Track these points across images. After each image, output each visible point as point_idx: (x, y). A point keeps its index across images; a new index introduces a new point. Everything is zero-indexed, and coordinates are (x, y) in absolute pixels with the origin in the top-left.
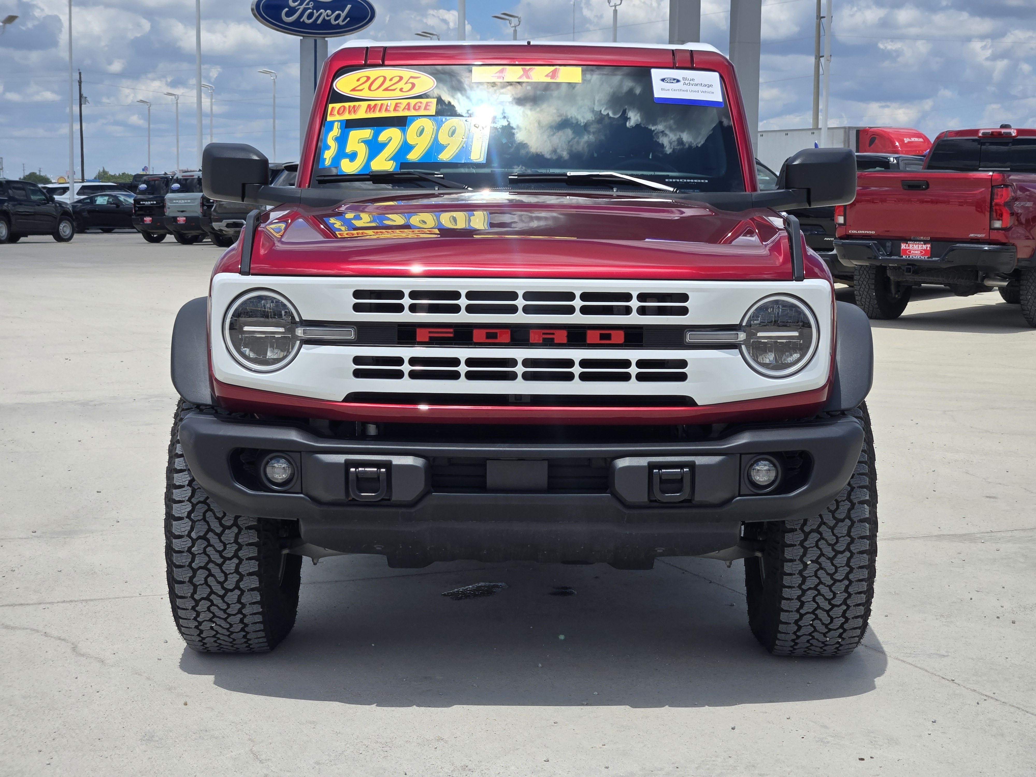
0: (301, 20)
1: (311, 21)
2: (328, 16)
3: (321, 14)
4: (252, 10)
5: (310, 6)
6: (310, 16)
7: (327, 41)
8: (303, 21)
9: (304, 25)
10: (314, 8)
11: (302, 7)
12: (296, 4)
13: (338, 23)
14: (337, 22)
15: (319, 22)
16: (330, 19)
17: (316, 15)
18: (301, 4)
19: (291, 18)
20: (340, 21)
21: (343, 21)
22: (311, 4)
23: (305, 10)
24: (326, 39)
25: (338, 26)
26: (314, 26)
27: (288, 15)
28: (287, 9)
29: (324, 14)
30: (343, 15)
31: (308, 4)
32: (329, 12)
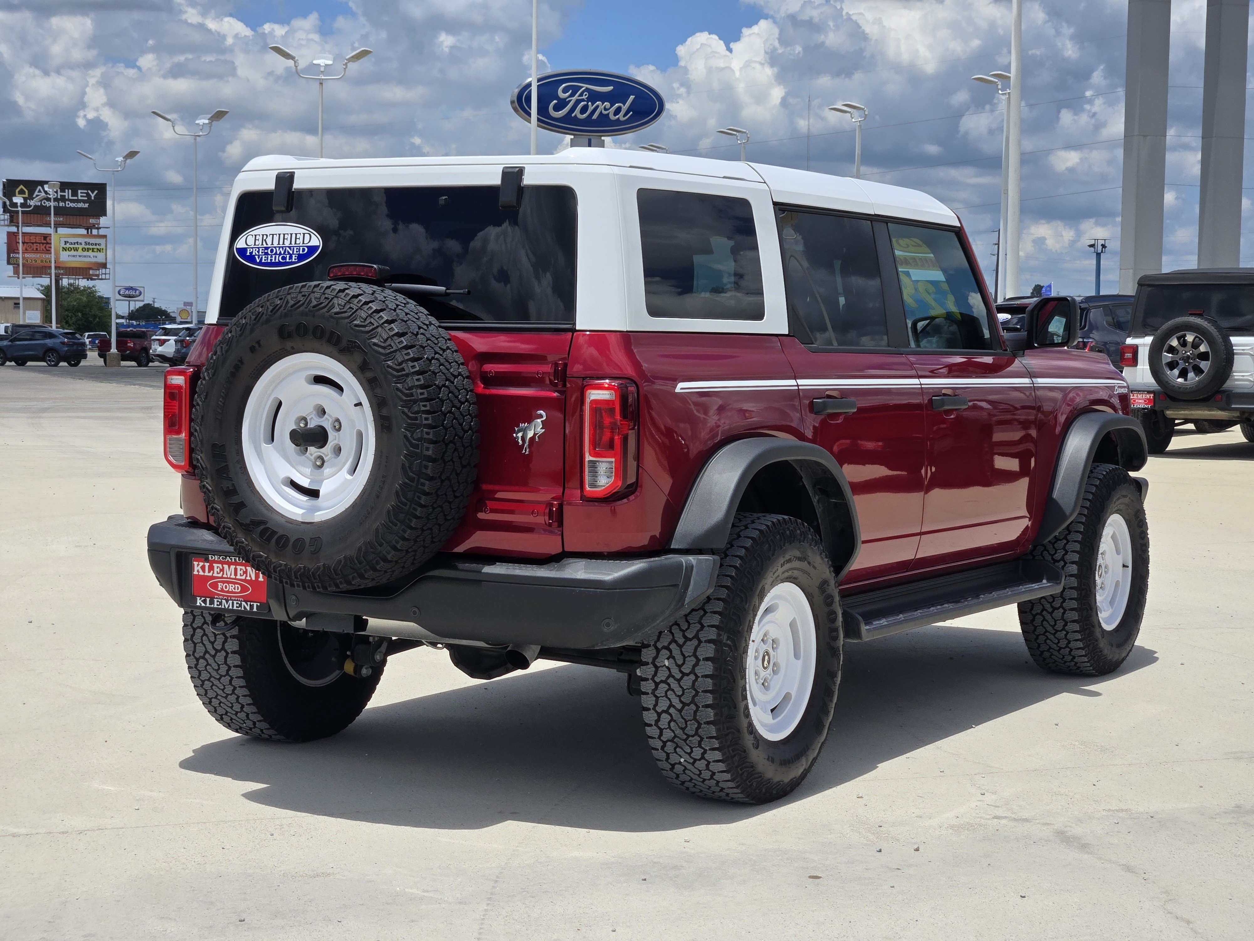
0: (573, 115)
1: (585, 116)
2: (605, 109)
3: (597, 107)
4: (512, 102)
5: (584, 97)
6: (584, 110)
7: (604, 140)
8: (576, 115)
9: (576, 121)
10: (588, 100)
11: (574, 99)
12: (567, 94)
13: (619, 118)
14: (617, 117)
15: (595, 117)
16: (608, 114)
17: (591, 108)
18: (572, 95)
19: (560, 112)
20: (620, 116)
21: (624, 116)
22: (586, 95)
23: (578, 102)
24: (603, 138)
25: (618, 122)
26: (588, 122)
27: (557, 108)
28: (555, 101)
29: (601, 107)
30: (625, 108)
31: (581, 95)
32: (607, 104)
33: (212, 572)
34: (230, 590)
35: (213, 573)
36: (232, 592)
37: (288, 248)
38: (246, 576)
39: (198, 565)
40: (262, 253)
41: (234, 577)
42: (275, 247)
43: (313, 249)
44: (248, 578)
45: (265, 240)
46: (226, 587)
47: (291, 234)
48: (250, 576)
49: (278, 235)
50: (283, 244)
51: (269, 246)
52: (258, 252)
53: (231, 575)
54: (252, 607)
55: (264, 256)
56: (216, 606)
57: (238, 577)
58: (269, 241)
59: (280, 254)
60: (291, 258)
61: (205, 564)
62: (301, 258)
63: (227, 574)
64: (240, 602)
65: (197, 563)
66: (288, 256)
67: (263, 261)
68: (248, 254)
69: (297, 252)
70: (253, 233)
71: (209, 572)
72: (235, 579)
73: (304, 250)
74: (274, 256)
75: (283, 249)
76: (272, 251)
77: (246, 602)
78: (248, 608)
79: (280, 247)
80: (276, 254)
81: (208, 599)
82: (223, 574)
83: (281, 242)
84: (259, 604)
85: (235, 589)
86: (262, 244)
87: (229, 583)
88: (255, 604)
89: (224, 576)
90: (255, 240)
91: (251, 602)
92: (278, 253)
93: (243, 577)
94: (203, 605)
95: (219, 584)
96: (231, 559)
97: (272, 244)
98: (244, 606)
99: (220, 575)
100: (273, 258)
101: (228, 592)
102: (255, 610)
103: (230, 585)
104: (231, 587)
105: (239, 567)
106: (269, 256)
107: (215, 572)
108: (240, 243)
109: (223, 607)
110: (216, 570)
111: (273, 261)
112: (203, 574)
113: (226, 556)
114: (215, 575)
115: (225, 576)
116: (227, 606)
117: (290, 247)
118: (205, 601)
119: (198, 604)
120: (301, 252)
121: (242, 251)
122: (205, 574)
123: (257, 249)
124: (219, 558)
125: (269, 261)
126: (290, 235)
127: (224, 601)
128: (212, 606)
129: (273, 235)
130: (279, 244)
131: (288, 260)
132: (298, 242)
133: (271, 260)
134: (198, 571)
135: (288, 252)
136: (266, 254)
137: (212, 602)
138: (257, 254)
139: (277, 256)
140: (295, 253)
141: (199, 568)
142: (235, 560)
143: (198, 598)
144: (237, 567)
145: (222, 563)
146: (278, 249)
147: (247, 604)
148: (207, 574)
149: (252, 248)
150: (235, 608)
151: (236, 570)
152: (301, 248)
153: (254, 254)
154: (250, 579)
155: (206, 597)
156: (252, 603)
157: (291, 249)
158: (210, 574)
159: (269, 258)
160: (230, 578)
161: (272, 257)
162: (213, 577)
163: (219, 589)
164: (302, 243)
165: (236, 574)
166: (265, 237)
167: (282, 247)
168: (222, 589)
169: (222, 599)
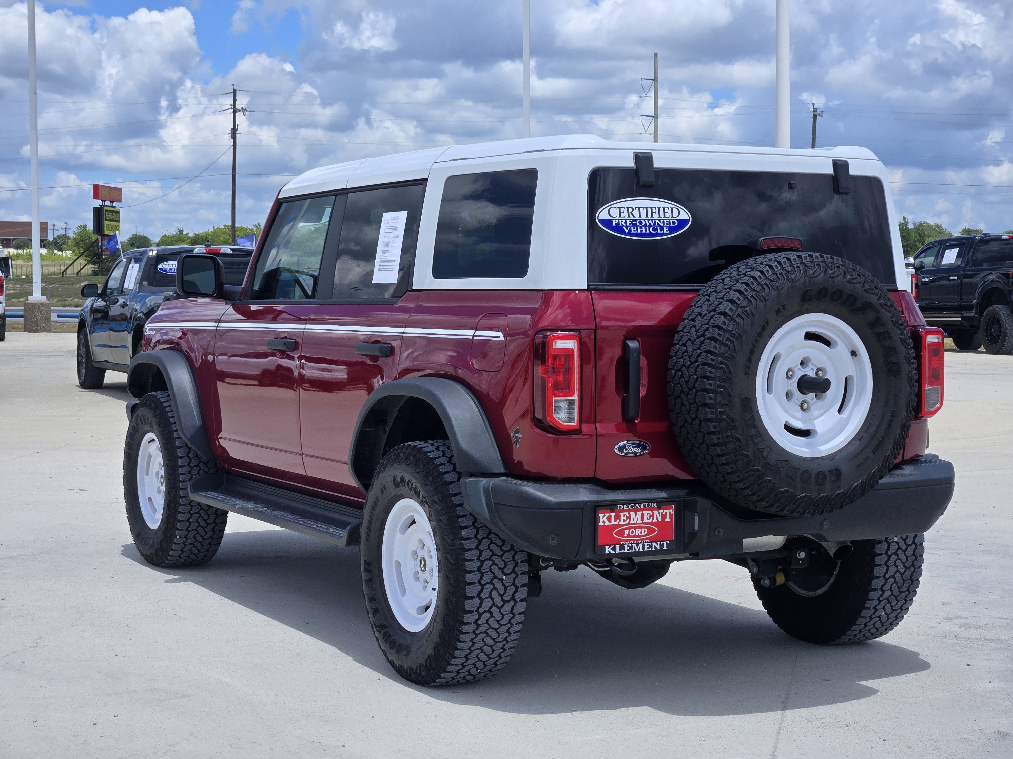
33: (618, 520)
34: (637, 534)
35: (620, 521)
36: (639, 536)
37: (657, 221)
38: (653, 519)
39: (604, 517)
40: (630, 224)
41: (641, 522)
42: (644, 220)
43: (683, 223)
44: (655, 520)
45: (631, 213)
46: (632, 532)
47: (659, 209)
48: (657, 519)
49: (645, 209)
50: (652, 216)
51: (637, 218)
52: (626, 223)
53: (638, 520)
54: (662, 546)
55: (632, 228)
56: (626, 551)
57: (645, 521)
58: (636, 213)
59: (650, 226)
60: (662, 229)
61: (611, 514)
62: (672, 229)
63: (633, 520)
64: (650, 544)
65: (603, 514)
66: (659, 228)
67: (633, 232)
68: (614, 225)
69: (667, 224)
70: (617, 206)
71: (615, 521)
72: (642, 523)
73: (674, 223)
74: (643, 228)
75: (652, 221)
76: (641, 223)
77: (656, 542)
78: (658, 548)
79: (649, 220)
80: (645, 225)
81: (618, 547)
82: (630, 521)
83: (649, 215)
84: (668, 542)
85: (641, 533)
86: (629, 216)
87: (635, 528)
88: (665, 543)
89: (630, 523)
90: (620, 212)
91: (660, 541)
92: (648, 225)
93: (650, 521)
94: (612, 552)
95: (626, 530)
96: (640, 506)
97: (640, 216)
98: (654, 545)
99: (627, 522)
100: (643, 229)
101: (635, 536)
102: (665, 548)
103: (637, 530)
104: (637, 532)
105: (645, 513)
106: (639, 228)
107: (622, 520)
108: (603, 214)
109: (634, 550)
110: (622, 518)
111: (644, 231)
112: (609, 524)
113: (635, 504)
114: (622, 522)
115: (632, 522)
116: (637, 550)
117: (659, 220)
118: (614, 549)
119: (607, 552)
120: (672, 225)
121: (607, 223)
122: (611, 524)
123: (624, 221)
124: (628, 507)
125: (639, 232)
126: (657, 209)
127: (634, 545)
128: (623, 551)
129: (639, 208)
130: (647, 216)
131: (659, 231)
132: (667, 215)
133: (641, 231)
134: (604, 522)
135: (658, 224)
136: (636, 225)
137: (622, 548)
138: (625, 225)
139: (647, 228)
140: (665, 225)
141: (605, 519)
142: (644, 506)
143: (607, 547)
144: (644, 512)
145: (629, 511)
146: (646, 221)
147: (658, 544)
148: (613, 523)
149: (618, 219)
150: (646, 549)
151: (643, 515)
152: (671, 221)
153: (621, 225)
154: (656, 521)
155: (615, 545)
156: (662, 543)
157: (661, 222)
158: (617, 523)
159: (639, 229)
160: (637, 524)
161: (641, 228)
162: (619, 525)
163: (626, 535)
164: (671, 216)
165: (642, 519)
166: (630, 210)
167: (652, 220)
168: (629, 535)
169: (631, 544)
